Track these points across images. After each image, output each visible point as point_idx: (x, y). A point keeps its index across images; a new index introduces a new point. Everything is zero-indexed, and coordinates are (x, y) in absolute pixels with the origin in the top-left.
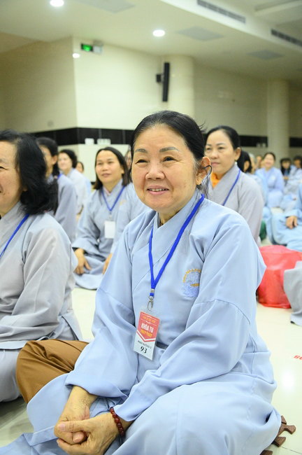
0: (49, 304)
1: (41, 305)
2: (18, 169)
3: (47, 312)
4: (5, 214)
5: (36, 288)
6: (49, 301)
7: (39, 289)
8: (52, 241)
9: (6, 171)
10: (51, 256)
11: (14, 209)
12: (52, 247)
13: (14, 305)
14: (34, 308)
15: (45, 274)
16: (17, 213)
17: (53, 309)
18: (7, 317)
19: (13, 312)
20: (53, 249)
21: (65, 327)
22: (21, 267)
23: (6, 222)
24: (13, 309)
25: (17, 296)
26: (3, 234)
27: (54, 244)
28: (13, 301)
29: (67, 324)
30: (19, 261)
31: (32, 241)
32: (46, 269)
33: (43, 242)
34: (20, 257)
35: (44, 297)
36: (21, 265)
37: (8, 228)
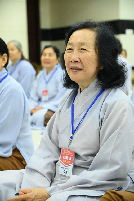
0: (121, 162)
1: (114, 163)
2: (97, 51)
3: (119, 169)
4: (85, 88)
5: (111, 149)
6: (121, 160)
7: (113, 150)
8: (124, 111)
9: (88, 52)
10: (123, 123)
11: (92, 84)
12: (124, 116)
13: (91, 162)
14: (108, 165)
15: (118, 137)
16: (95, 87)
17: (124, 167)
18: (85, 172)
19: (90, 167)
20: (125, 118)
21: (130, 184)
22: (98, 131)
23: (86, 94)
24: (89, 165)
25: (94, 155)
26: (83, 104)
27: (126, 113)
28: (90, 158)
29: (132, 181)
30: (97, 127)
31: (107, 111)
32: (119, 134)
33: (116, 111)
34: (97, 123)
35: (117, 156)
36: (98, 129)
37: (87, 100)
